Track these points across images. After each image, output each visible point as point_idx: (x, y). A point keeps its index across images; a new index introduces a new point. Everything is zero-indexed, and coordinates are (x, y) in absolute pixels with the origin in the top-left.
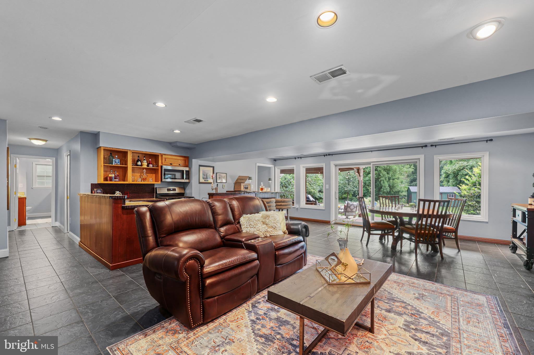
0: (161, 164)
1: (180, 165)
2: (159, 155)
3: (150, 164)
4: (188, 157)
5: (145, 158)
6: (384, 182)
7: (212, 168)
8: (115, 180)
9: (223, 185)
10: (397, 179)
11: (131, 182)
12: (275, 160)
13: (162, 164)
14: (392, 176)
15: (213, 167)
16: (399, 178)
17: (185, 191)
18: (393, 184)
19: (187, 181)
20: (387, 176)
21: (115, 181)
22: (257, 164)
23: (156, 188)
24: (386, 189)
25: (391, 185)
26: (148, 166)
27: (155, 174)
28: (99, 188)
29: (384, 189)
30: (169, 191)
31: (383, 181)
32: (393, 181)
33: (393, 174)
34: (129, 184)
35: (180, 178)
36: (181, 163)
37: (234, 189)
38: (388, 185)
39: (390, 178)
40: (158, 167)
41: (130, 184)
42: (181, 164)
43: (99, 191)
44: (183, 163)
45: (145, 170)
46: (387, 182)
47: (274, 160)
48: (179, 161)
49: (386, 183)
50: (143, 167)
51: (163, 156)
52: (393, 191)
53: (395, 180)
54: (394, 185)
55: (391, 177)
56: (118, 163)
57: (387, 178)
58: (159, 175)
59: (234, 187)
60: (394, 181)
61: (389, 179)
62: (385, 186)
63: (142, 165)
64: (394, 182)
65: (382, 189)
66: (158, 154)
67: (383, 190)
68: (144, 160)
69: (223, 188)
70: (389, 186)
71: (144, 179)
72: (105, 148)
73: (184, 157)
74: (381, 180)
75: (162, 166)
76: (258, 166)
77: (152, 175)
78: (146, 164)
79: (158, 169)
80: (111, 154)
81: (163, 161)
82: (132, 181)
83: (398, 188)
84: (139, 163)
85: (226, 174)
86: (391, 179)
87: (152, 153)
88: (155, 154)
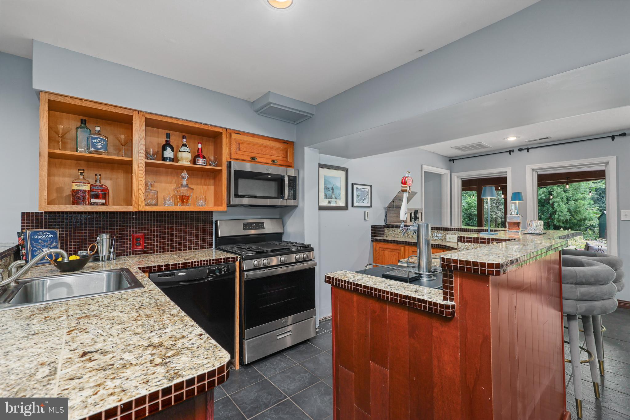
0: (228, 156)
1: (273, 161)
2: (221, 133)
3: (198, 156)
4: (293, 142)
5: (185, 140)
6: (559, 205)
7: (343, 173)
8: (93, 201)
9: (365, 212)
10: (582, 199)
11: (143, 208)
12: (452, 160)
13: (231, 158)
14: (573, 194)
15: (347, 171)
16: (585, 198)
17: (283, 227)
18: (577, 207)
19: (292, 202)
20: (564, 195)
21: (97, 204)
22: (424, 166)
23: (216, 222)
24: (564, 215)
25: (572, 209)
26: (194, 161)
27: (213, 187)
28: (50, 225)
29: (559, 216)
30: (249, 229)
31: (557, 204)
32: (575, 203)
33: (574, 193)
34: (136, 212)
35: (273, 196)
36: (277, 158)
37: (386, 220)
38: (566, 210)
39: (569, 198)
40: (221, 166)
41: (139, 212)
42: (277, 160)
43: (43, 237)
44: (281, 158)
45: (185, 174)
46: (565, 204)
47: (450, 160)
48: (273, 152)
49: (564, 206)
50: (180, 163)
51: (234, 136)
52: (575, 219)
53: (579, 201)
54: (579, 209)
55: (571, 197)
56: (100, 149)
57: (565, 199)
58: (223, 187)
59: (386, 216)
60: (577, 203)
61: (568, 200)
62: (562, 210)
63: (175, 159)
64: (577, 205)
65: (556, 216)
66: (220, 130)
67: (558, 218)
68: (184, 145)
69: (365, 219)
70: (569, 210)
71: (184, 199)
72: (53, 98)
73: (285, 142)
74: (554, 202)
75: (230, 162)
76: (425, 171)
77: (205, 187)
78: (189, 156)
79: (221, 170)
80: (82, 121)
81: (233, 150)
82: (146, 205)
83: (585, 214)
84: (169, 153)
85: (371, 186)
86: (570, 200)
87: (204, 126)
88: (212, 129)
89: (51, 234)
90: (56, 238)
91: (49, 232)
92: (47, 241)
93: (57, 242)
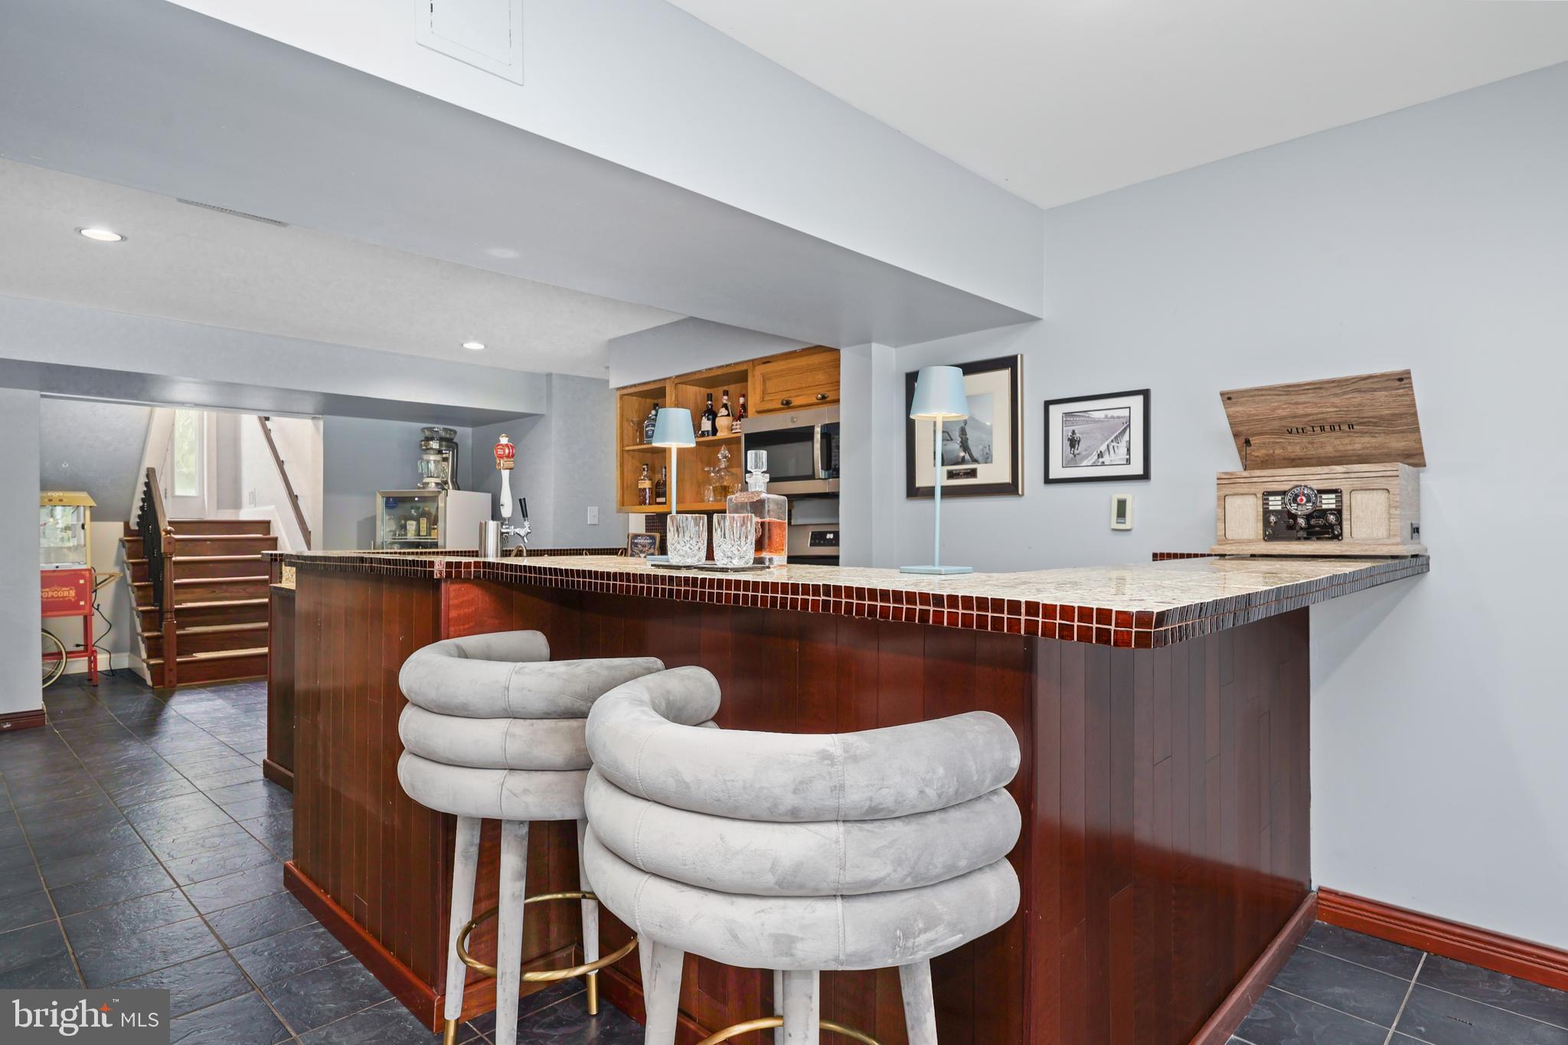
1: (823, 397)
2: (746, 369)
5: (726, 397)
8: (657, 500)
13: (756, 412)
36: (827, 388)
43: (642, 541)
45: (724, 451)
48: (820, 376)
51: (759, 368)
68: (724, 405)
69: (1111, 527)
81: (758, 397)
87: (726, 369)
88: (736, 370)
89: (650, 539)
90: (654, 543)
91: (648, 536)
92: (645, 547)
93: (654, 548)
